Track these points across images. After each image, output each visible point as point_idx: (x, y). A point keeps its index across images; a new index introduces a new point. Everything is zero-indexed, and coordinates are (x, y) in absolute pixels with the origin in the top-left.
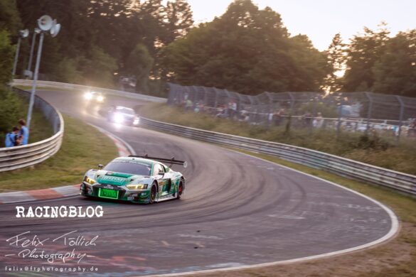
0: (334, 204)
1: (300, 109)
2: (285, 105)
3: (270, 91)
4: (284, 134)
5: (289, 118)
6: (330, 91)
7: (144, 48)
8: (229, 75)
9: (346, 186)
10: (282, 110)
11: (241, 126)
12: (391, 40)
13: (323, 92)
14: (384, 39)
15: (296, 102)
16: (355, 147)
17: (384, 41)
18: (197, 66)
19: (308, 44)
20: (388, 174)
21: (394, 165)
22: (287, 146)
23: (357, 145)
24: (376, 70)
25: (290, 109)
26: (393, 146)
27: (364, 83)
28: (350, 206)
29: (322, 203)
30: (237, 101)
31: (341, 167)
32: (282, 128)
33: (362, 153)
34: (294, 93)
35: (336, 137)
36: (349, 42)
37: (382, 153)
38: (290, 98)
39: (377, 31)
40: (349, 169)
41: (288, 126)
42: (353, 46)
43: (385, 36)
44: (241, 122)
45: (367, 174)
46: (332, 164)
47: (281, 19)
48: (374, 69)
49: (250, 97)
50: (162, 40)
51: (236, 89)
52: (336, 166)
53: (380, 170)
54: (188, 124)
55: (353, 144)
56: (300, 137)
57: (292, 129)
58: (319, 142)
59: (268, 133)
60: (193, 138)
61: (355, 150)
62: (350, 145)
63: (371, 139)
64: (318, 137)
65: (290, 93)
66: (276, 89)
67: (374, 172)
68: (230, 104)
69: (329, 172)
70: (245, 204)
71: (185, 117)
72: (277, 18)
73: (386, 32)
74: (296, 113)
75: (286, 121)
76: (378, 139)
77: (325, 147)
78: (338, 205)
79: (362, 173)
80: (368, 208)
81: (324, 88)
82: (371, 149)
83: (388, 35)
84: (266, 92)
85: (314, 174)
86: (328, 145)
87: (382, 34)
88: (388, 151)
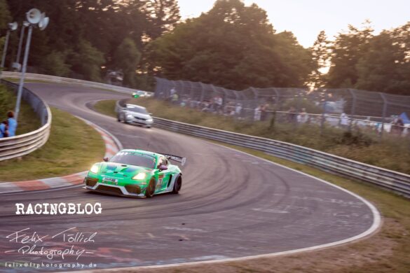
0: (317, 199)
1: (284, 105)
2: (270, 100)
3: (255, 86)
4: (269, 129)
5: (274, 113)
6: (315, 87)
7: (131, 43)
8: (215, 70)
9: (329, 181)
10: (267, 105)
11: (226, 121)
12: (375, 38)
13: (307, 88)
14: (368, 37)
15: (281, 98)
16: (338, 143)
17: (368, 39)
18: (183, 61)
19: (293, 40)
20: (371, 170)
21: (377, 161)
22: (272, 141)
23: (340, 141)
24: (361, 67)
25: (275, 105)
26: (376, 143)
27: (348, 80)
28: (333, 201)
29: (305, 198)
30: (223, 96)
31: (325, 162)
32: (267, 124)
33: (346, 149)
34: (279, 89)
35: (320, 132)
36: (334, 40)
37: (365, 149)
38: (274, 93)
39: (361, 29)
40: (334, 165)
41: (273, 121)
42: (337, 43)
43: (369, 34)
44: (227, 117)
45: (350, 170)
46: (316, 159)
47: (267, 16)
48: (357, 66)
49: (235, 92)
50: (149, 34)
51: (221, 84)
52: (320, 161)
53: (363, 166)
54: (174, 118)
55: (337, 140)
56: (284, 132)
57: (277, 124)
58: (303, 138)
59: (253, 128)
60: (179, 132)
61: (339, 145)
62: (334, 140)
63: (354, 135)
64: (302, 133)
65: (275, 89)
66: (261, 85)
67: (357, 168)
68: (216, 99)
69: (313, 167)
70: (230, 198)
71: (171, 111)
72: (262, 15)
73: (370, 30)
74: (281, 109)
75: (271, 116)
76: (361, 136)
77: (309, 142)
78: (321, 200)
79: (345, 169)
80: (351, 203)
81: (309, 85)
82: (354, 145)
83: (372, 33)
84: (252, 88)
85: (298, 169)
86: (312, 140)
87: (366, 32)
88: (371, 147)
